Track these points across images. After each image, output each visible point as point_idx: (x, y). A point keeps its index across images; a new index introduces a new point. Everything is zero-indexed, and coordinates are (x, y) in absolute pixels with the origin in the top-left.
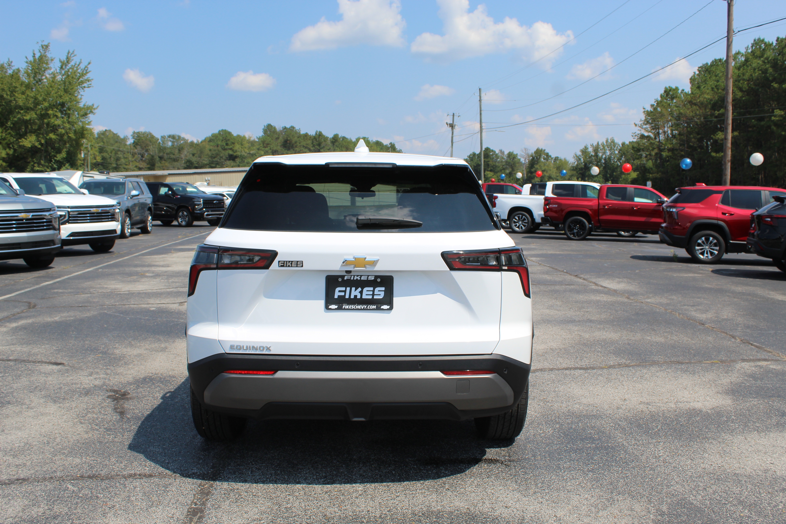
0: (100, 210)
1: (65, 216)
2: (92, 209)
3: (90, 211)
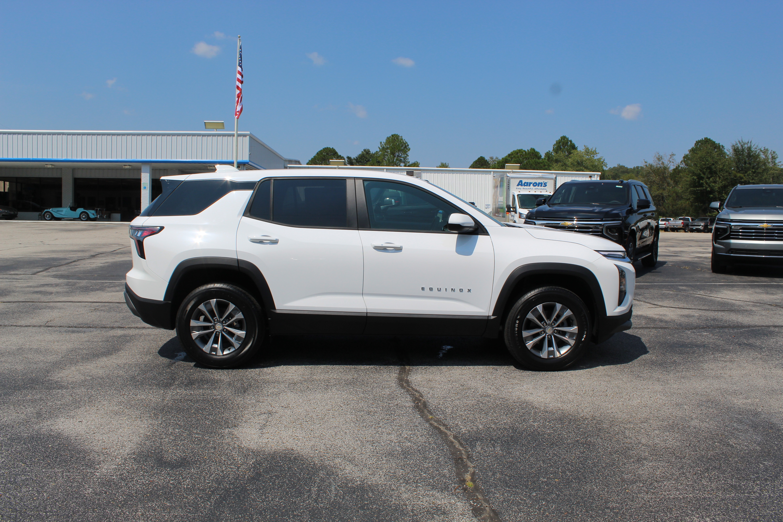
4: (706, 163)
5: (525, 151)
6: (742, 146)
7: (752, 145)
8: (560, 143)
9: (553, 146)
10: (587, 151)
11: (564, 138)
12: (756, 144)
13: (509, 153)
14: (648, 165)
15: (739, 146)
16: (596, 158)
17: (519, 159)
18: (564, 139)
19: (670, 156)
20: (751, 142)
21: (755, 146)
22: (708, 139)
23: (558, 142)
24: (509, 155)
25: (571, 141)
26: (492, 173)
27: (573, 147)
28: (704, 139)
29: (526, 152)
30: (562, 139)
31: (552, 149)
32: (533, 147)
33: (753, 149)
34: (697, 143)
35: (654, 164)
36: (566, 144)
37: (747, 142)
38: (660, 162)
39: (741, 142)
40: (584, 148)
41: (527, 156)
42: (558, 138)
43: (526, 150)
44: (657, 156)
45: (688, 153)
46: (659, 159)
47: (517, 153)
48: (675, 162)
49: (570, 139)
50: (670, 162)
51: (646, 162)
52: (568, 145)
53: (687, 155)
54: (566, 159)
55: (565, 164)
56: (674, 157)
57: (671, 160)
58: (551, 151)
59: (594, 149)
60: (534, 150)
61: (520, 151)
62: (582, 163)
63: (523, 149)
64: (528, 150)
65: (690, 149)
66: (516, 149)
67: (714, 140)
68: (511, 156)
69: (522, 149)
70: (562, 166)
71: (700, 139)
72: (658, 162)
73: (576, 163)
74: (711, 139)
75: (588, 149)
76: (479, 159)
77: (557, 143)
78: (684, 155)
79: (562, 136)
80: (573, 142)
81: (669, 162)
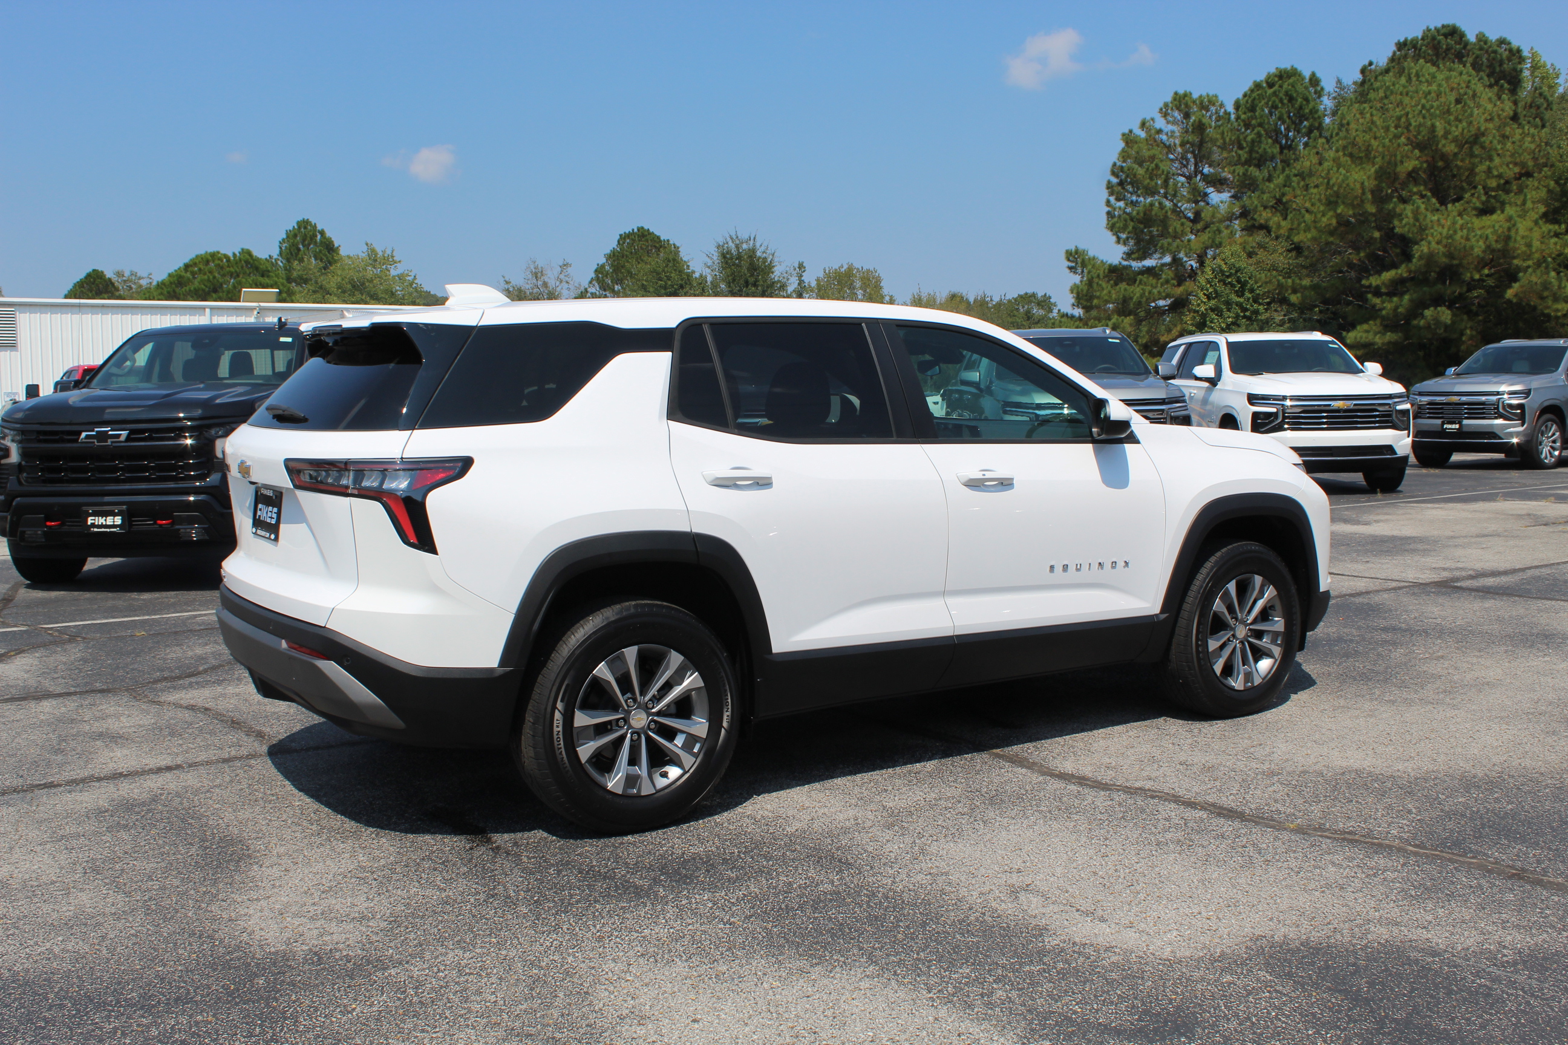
0: (1350, 404)
1: (1275, 415)
2: (1332, 403)
3: (1330, 405)
4: (666, 284)
5: (226, 256)
6: (737, 247)
7: (758, 245)
8: (295, 236)
9: (278, 244)
10: (373, 258)
11: (304, 224)
12: (765, 244)
13: (187, 260)
14: (511, 289)
15: (732, 245)
16: (393, 272)
17: (214, 277)
18: (305, 228)
19: (559, 269)
20: (754, 239)
21: (762, 249)
22: (645, 230)
23: (291, 235)
24: (187, 267)
25: (322, 233)
26: (208, 311)
27: (329, 247)
28: (636, 230)
29: (228, 260)
30: (299, 228)
31: (277, 251)
32: (246, 247)
33: (759, 254)
34: (623, 238)
35: (527, 286)
36: (311, 239)
37: (747, 237)
38: (540, 283)
39: (734, 237)
40: (365, 248)
41: (232, 269)
42: (291, 224)
43: (230, 255)
44: (532, 267)
45: (603, 260)
46: (536, 275)
47: (207, 262)
48: (571, 282)
49: (319, 228)
50: (561, 281)
51: (507, 282)
52: (316, 242)
53: (603, 266)
54: (322, 274)
55: (321, 287)
56: (569, 269)
57: (562, 276)
58: (275, 256)
59: (389, 252)
60: (249, 253)
61: (214, 255)
62: (363, 284)
63: (223, 252)
64: (234, 254)
65: (608, 252)
66: (202, 252)
67: (657, 233)
68: (190, 269)
69: (218, 252)
70: (314, 292)
71: (628, 230)
72: (535, 281)
73: (349, 286)
74: (651, 230)
75: (373, 251)
76: (89, 275)
77: (288, 237)
78: (595, 267)
79: (300, 219)
80: (328, 234)
81: (558, 283)
